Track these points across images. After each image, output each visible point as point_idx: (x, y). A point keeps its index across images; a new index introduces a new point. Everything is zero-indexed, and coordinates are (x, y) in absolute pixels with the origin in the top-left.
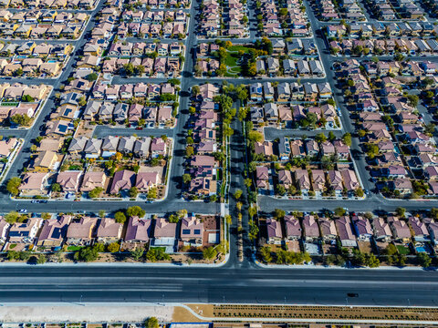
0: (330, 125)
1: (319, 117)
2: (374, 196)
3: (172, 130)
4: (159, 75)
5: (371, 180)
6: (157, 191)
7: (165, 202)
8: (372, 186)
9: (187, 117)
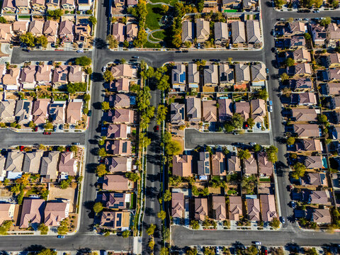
0: (258, 125)
1: (247, 116)
2: (290, 227)
3: (84, 134)
4: (67, 46)
5: (290, 205)
6: (69, 222)
7: (77, 236)
8: (290, 212)
9: (101, 113)
